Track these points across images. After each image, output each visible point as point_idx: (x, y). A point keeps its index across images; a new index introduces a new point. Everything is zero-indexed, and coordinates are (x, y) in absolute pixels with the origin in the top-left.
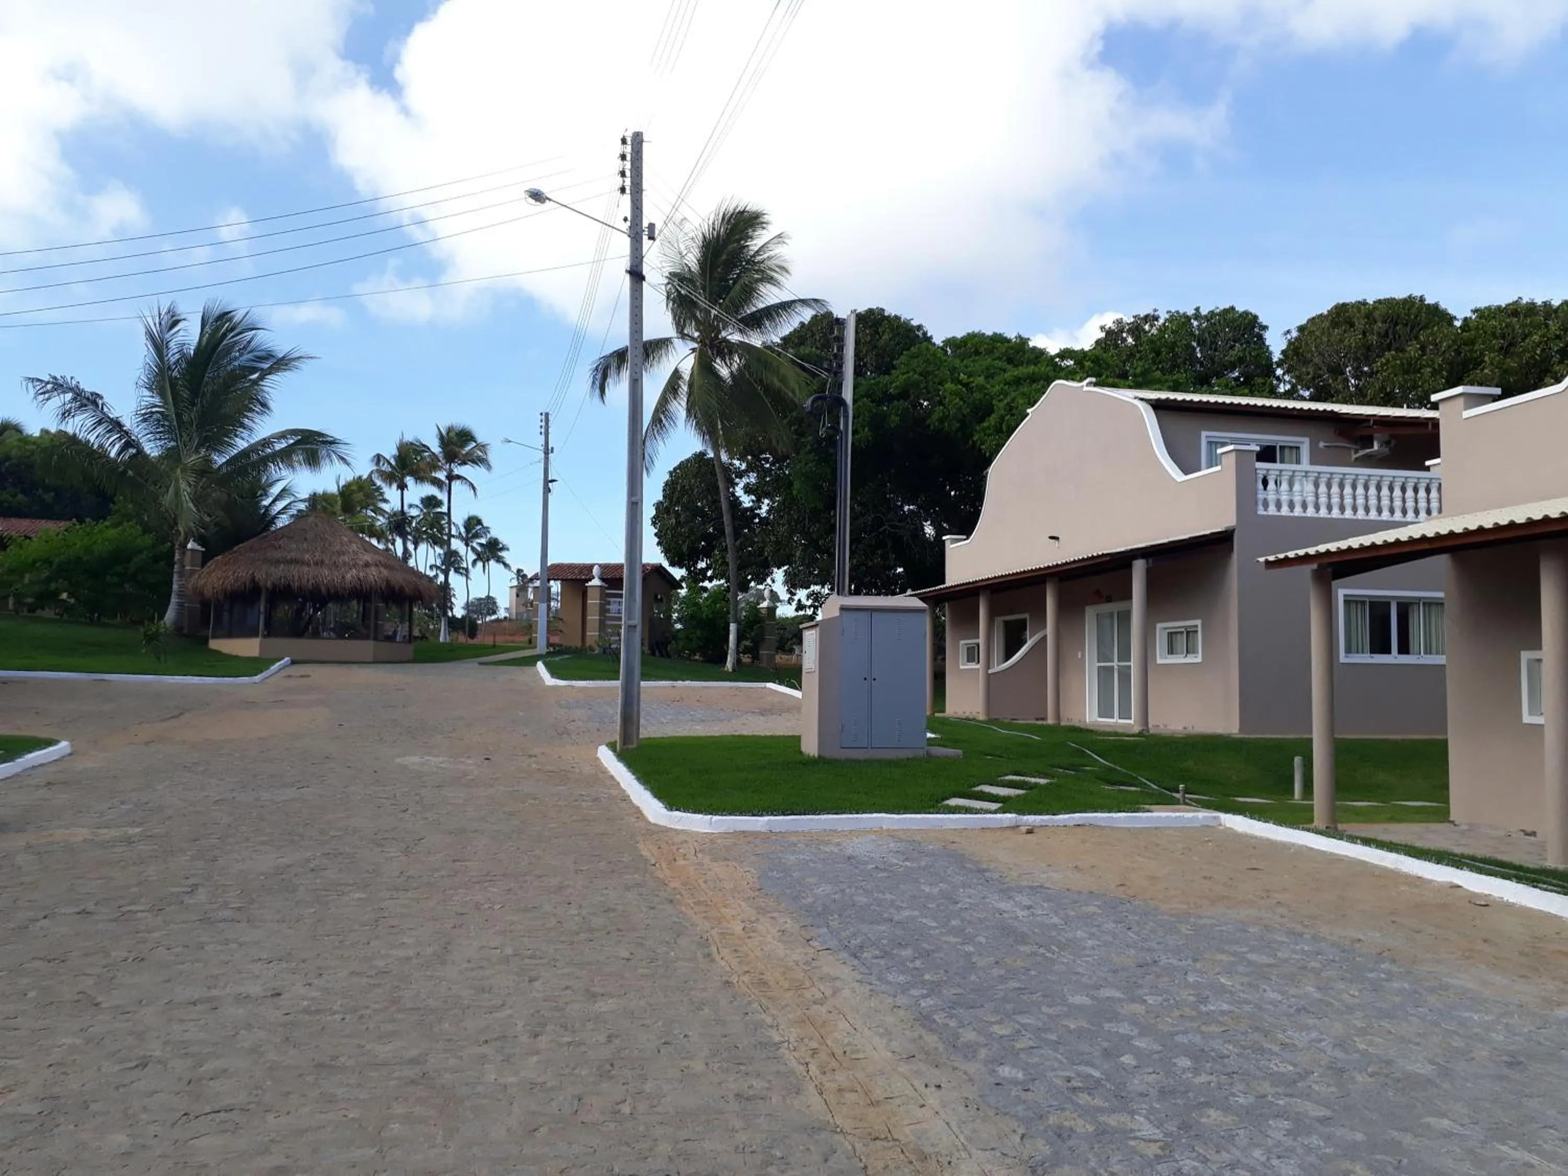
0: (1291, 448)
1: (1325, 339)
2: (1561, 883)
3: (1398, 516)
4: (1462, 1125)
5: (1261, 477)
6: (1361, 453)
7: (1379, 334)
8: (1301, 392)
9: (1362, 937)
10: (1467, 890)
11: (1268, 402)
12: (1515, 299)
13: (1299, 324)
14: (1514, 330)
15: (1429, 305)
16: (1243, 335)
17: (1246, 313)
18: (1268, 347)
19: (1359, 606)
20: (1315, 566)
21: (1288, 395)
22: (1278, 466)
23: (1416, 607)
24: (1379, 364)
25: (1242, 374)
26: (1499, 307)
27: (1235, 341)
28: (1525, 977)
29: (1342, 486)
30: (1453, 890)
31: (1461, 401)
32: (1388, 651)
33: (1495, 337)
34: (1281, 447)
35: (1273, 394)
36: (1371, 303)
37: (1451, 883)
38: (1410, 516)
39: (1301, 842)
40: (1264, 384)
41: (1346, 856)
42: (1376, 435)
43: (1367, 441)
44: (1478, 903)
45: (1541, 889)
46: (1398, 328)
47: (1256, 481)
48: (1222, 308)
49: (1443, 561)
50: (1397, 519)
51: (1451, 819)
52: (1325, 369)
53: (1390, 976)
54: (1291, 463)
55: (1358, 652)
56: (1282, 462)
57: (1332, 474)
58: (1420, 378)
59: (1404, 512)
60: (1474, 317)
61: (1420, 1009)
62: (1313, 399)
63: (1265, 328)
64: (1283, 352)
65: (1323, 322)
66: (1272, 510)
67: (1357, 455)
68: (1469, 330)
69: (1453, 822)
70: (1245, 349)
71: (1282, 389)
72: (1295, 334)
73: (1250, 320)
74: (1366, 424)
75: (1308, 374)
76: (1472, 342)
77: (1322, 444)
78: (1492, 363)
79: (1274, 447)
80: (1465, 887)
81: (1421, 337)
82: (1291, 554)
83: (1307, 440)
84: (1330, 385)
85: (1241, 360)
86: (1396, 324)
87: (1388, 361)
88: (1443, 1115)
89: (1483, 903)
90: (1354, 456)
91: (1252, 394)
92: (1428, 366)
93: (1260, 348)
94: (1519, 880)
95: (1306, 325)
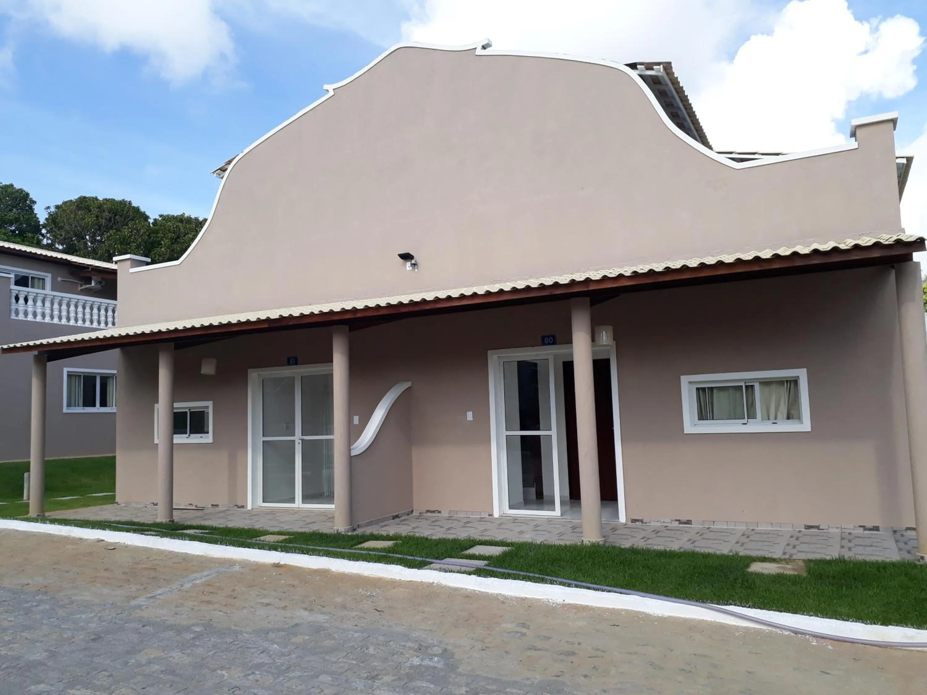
0: (39, 279)
1: (72, 216)
2: (159, 529)
3: (95, 325)
4: (51, 685)
5: (14, 295)
6: (84, 287)
7: (106, 219)
8: (57, 246)
9: (30, 581)
10: (107, 542)
11: (34, 250)
12: (182, 213)
13: (57, 204)
14: (179, 229)
15: (134, 207)
16: (19, 204)
17: (21, 191)
18: (36, 214)
19: (77, 378)
20: (36, 353)
21: (49, 247)
22: (29, 289)
23: (111, 379)
24: (106, 236)
25: (17, 229)
26: (173, 216)
27: (14, 207)
28: (121, 586)
29: (68, 306)
30: (99, 543)
31: (129, 263)
32: (94, 405)
33: (170, 232)
34: (32, 277)
35: (39, 245)
36: (101, 199)
37: (99, 539)
38: (103, 325)
39: (11, 528)
40: (33, 238)
41: (39, 532)
42: (93, 277)
43: (88, 280)
44: (110, 548)
45: (145, 535)
46: (117, 217)
47: (10, 298)
48: (4, 184)
49: (116, 353)
50: (94, 327)
51: (116, 501)
52: (72, 233)
53: (40, 602)
54: (39, 288)
55: (75, 406)
56: (33, 287)
57: (62, 297)
58: (129, 248)
59: (99, 323)
60: (160, 219)
61: (51, 620)
62: (64, 252)
63: (34, 202)
64: (46, 219)
65: (71, 205)
66: (21, 317)
67: (83, 288)
68: (157, 226)
69: (117, 503)
70: (20, 213)
71: (45, 242)
72: (53, 209)
73: (24, 195)
74: (87, 270)
75: (61, 235)
76: (157, 232)
77: (59, 279)
78: (165, 246)
79: (28, 277)
80: (106, 540)
81: (130, 225)
82: (18, 345)
83: (50, 275)
84: (75, 244)
85: (17, 220)
86: (116, 215)
87: (111, 235)
88: (42, 682)
89: (113, 548)
90: (80, 288)
91: (22, 243)
92: (134, 242)
93: (31, 214)
94: (135, 531)
95: (61, 205)
